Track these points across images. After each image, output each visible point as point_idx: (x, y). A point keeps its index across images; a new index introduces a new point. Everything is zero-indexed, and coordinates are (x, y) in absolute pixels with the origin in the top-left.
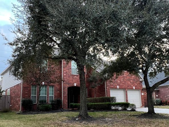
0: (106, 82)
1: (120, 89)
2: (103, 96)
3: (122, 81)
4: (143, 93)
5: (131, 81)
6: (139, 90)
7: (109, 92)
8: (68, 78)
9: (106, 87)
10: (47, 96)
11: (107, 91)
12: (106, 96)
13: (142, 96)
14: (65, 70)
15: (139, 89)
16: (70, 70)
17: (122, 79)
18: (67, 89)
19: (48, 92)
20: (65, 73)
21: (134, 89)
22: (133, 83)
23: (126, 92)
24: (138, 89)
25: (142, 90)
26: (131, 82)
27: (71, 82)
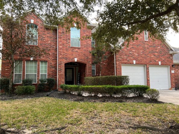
0: (116, 56)
1: (137, 64)
2: (112, 75)
3: (142, 53)
4: (174, 71)
5: (156, 53)
6: (167, 67)
7: (121, 69)
8: (65, 51)
9: (116, 63)
10: (37, 74)
11: (116, 68)
12: (115, 75)
13: (171, 74)
14: (60, 41)
15: (168, 65)
16: (68, 41)
17: (142, 51)
18: (63, 65)
19: (39, 70)
20: (61, 45)
21: (160, 64)
22: (158, 57)
23: (148, 69)
24: (166, 65)
25: (172, 66)
26: (156, 55)
27: (69, 56)
